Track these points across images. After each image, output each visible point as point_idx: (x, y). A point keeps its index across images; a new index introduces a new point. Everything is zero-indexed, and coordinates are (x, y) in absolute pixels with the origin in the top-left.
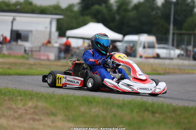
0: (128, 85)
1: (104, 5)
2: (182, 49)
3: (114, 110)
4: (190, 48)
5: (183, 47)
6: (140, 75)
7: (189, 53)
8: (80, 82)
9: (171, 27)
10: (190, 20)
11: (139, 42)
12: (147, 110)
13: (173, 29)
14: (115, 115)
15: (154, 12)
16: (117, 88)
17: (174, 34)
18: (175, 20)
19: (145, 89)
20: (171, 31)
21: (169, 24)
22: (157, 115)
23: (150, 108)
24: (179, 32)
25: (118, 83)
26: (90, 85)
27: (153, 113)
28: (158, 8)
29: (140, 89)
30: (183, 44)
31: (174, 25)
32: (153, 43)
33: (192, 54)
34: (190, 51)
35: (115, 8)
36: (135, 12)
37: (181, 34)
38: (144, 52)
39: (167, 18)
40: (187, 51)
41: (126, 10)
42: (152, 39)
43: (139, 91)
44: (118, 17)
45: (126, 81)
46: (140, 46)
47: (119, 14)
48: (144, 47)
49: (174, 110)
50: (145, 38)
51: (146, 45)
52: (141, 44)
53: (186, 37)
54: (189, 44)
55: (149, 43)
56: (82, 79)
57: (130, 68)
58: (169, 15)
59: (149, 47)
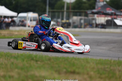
0: (69, 48)
2: (55, 21)
3: (12, 60)
4: (59, 20)
5: (55, 19)
6: (75, 41)
8: (35, 46)
9: (48, 7)
10: (59, 3)
11: (27, 18)
12: (32, 59)
13: (49, 9)
14: (13, 63)
16: (62, 49)
17: (49, 12)
18: (50, 3)
19: (79, 50)
20: (47, 10)
21: (46, 5)
22: (39, 63)
23: (35, 58)
24: (52, 10)
25: (62, 46)
26: (43, 48)
27: (37, 61)
29: (76, 49)
30: (55, 18)
31: (49, 6)
32: (36, 17)
33: (61, 24)
34: (59, 22)
37: (54, 12)
38: (31, 24)
40: (57, 22)
42: (35, 15)
43: (75, 51)
44: (14, 2)
45: (67, 45)
48: (31, 20)
49: (50, 59)
50: (31, 15)
51: (32, 19)
52: (29, 18)
53: (57, 14)
54: (58, 18)
55: (34, 18)
56: (37, 44)
57: (68, 36)
59: (34, 20)
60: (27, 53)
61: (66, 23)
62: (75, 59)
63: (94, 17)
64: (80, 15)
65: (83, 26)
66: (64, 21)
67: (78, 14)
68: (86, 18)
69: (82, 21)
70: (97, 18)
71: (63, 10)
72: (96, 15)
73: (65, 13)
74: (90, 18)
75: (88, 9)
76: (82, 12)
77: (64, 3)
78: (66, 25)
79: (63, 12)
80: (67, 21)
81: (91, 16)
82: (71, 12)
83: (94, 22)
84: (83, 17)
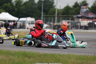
1: (9, 3)
2: (48, 24)
3: (10, 57)
4: (52, 23)
5: (48, 23)
7: (51, 26)
10: (51, 9)
11: (26, 21)
12: (26, 56)
13: (43, 15)
14: (10, 59)
15: (34, 6)
17: (43, 17)
18: (44, 10)
21: (41, 12)
22: (31, 59)
23: (28, 55)
24: (46, 16)
27: (30, 57)
28: (35, 4)
31: (44, 12)
32: (33, 21)
34: (52, 25)
35: (14, 4)
36: (24, 6)
38: (29, 26)
39: (40, 9)
40: (50, 25)
41: (20, 6)
42: (33, 19)
44: (16, 10)
46: (27, 23)
47: (16, 8)
48: (29, 24)
49: (40, 56)
50: (29, 19)
52: (27, 22)
53: (49, 18)
54: (51, 21)
55: (31, 21)
58: (41, 8)
59: (32, 24)
60: (23, 50)
61: (57, 25)
62: (60, 55)
63: (79, 21)
64: (68, 19)
65: (70, 28)
66: (55, 24)
67: (66, 18)
68: (73, 21)
69: (70, 24)
70: (81, 21)
71: (54, 16)
72: (80, 19)
73: (56, 18)
74: (76, 21)
75: (74, 14)
76: (70, 17)
77: (55, 9)
78: (56, 27)
79: (54, 17)
80: (58, 24)
81: (77, 20)
82: (61, 16)
83: (79, 24)
84: (70, 21)
